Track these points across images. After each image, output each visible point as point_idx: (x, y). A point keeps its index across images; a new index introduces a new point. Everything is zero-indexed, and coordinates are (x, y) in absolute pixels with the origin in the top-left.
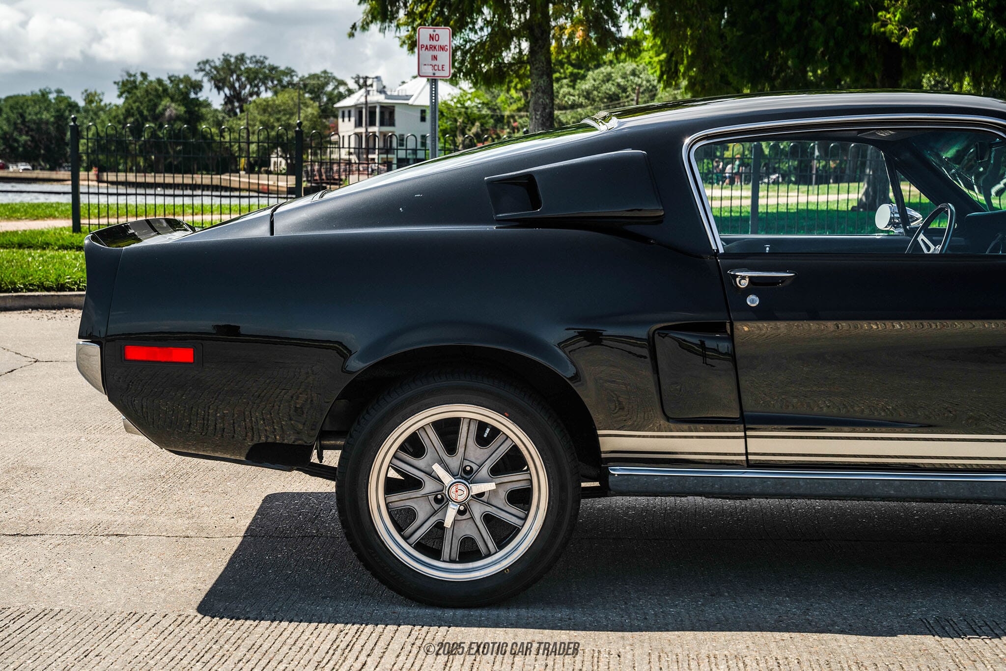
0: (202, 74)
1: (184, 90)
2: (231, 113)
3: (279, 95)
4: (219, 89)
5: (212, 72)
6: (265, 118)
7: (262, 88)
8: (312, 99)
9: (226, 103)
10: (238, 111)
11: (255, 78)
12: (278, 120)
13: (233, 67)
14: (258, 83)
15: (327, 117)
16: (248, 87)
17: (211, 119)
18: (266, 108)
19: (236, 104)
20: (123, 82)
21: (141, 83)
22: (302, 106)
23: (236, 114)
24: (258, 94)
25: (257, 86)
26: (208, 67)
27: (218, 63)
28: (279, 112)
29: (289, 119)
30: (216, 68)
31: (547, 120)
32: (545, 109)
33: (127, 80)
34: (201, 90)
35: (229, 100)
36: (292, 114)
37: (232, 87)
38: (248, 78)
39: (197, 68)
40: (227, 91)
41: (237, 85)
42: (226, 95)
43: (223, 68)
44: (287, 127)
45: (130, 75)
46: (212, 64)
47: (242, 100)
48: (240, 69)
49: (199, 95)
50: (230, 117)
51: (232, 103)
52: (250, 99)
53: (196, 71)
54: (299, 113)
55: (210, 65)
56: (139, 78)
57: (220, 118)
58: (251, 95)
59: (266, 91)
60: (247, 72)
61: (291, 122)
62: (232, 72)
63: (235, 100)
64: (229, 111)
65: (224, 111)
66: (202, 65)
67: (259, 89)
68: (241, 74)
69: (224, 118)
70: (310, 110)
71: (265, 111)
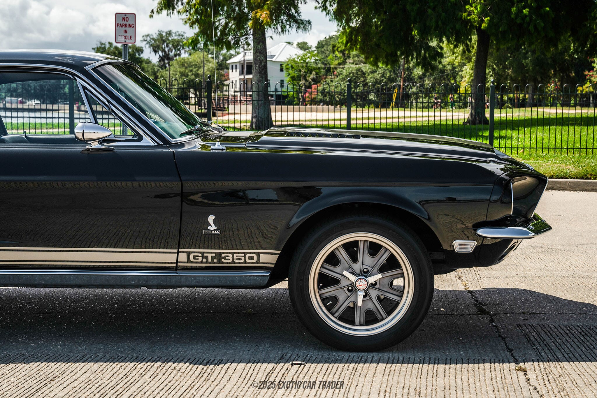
0: (145, 42)
1: (131, 53)
2: (163, 67)
3: (192, 55)
4: (155, 51)
5: (151, 42)
6: (182, 70)
7: (183, 51)
8: (213, 58)
9: (160, 61)
10: (167, 65)
11: (178, 45)
12: (191, 71)
13: (164, 38)
14: (180, 48)
15: (222, 69)
16: (174, 51)
17: (151, 71)
18: (183, 64)
19: (166, 61)
20: (97, 48)
21: (109, 48)
22: (205, 62)
23: (166, 67)
24: (179, 55)
25: (179, 50)
26: (148, 39)
27: (155, 36)
28: (192, 66)
29: (198, 70)
30: (153, 39)
31: (263, 69)
32: (261, 63)
33: (100, 47)
34: (142, 53)
35: (162, 59)
36: (199, 68)
37: (163, 51)
38: (173, 45)
39: (142, 39)
40: (160, 53)
41: (166, 49)
42: (160, 56)
43: (158, 39)
44: (197, 75)
45: (102, 44)
46: (151, 37)
47: (170, 59)
48: (169, 40)
49: (142, 56)
50: (162, 69)
51: (164, 60)
52: (175, 58)
53: (141, 41)
54: (204, 67)
55: (150, 37)
56: (108, 46)
57: (156, 70)
58: (175, 56)
59: (185, 52)
60: (172, 42)
61: (199, 72)
62: (164, 41)
63: (166, 58)
64: (162, 66)
65: (158, 66)
66: (145, 38)
67: (180, 52)
68: (169, 43)
69: (158, 70)
70: (211, 65)
71: (183, 65)
